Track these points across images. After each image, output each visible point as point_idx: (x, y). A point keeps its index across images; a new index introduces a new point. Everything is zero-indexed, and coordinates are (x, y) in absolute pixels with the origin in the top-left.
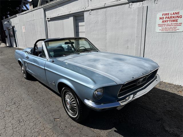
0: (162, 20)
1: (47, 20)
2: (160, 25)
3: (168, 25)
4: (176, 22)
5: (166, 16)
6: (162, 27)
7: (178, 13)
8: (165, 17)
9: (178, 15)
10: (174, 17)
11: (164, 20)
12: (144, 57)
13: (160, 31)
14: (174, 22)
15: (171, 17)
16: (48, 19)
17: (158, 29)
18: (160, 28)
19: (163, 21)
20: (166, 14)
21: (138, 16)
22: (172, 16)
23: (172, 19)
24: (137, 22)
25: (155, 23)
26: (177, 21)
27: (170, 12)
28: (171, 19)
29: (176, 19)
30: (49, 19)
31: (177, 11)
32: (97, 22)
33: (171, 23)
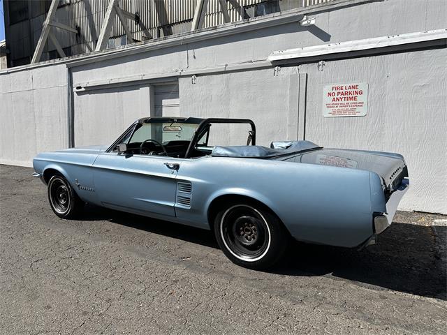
0: (332, 97)
1: (75, 90)
2: (329, 106)
3: (342, 105)
4: (354, 101)
5: (338, 91)
6: (333, 108)
7: (356, 87)
8: (336, 92)
9: (357, 90)
10: (350, 93)
11: (335, 97)
13: (330, 115)
14: (352, 101)
15: (346, 93)
17: (327, 113)
18: (330, 110)
19: (334, 100)
20: (338, 88)
21: (291, 89)
22: (348, 91)
23: (348, 96)
24: (288, 101)
25: (321, 101)
26: (355, 99)
27: (344, 85)
28: (346, 96)
29: (354, 96)
30: (83, 89)
31: (354, 84)
32: (208, 97)
33: (346, 102)
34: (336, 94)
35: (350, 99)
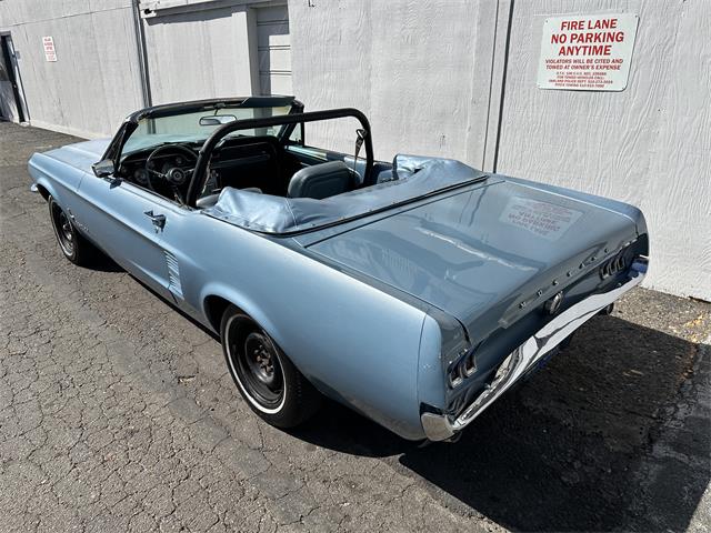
0: (560, 45)
1: (143, 15)
2: (551, 64)
3: (578, 65)
4: (603, 57)
5: (574, 31)
6: (559, 71)
7: (612, 23)
8: (569, 33)
9: (612, 31)
10: (597, 37)
11: (566, 45)
12: (495, 172)
13: (552, 86)
14: (599, 57)
15: (589, 38)
16: (147, 11)
17: (546, 78)
18: (553, 74)
19: (562, 51)
20: (573, 25)
21: (480, 23)
22: (593, 32)
23: (593, 44)
24: (474, 47)
25: (537, 56)
26: (606, 51)
27: (586, 19)
28: (589, 44)
29: (604, 44)
30: (153, 14)
31: (608, 17)
32: (335, 35)
33: (587, 57)
34: (569, 39)
35: (597, 50)
